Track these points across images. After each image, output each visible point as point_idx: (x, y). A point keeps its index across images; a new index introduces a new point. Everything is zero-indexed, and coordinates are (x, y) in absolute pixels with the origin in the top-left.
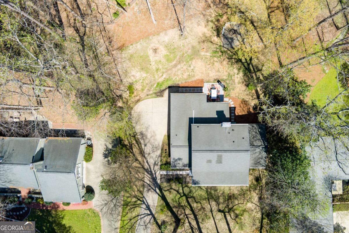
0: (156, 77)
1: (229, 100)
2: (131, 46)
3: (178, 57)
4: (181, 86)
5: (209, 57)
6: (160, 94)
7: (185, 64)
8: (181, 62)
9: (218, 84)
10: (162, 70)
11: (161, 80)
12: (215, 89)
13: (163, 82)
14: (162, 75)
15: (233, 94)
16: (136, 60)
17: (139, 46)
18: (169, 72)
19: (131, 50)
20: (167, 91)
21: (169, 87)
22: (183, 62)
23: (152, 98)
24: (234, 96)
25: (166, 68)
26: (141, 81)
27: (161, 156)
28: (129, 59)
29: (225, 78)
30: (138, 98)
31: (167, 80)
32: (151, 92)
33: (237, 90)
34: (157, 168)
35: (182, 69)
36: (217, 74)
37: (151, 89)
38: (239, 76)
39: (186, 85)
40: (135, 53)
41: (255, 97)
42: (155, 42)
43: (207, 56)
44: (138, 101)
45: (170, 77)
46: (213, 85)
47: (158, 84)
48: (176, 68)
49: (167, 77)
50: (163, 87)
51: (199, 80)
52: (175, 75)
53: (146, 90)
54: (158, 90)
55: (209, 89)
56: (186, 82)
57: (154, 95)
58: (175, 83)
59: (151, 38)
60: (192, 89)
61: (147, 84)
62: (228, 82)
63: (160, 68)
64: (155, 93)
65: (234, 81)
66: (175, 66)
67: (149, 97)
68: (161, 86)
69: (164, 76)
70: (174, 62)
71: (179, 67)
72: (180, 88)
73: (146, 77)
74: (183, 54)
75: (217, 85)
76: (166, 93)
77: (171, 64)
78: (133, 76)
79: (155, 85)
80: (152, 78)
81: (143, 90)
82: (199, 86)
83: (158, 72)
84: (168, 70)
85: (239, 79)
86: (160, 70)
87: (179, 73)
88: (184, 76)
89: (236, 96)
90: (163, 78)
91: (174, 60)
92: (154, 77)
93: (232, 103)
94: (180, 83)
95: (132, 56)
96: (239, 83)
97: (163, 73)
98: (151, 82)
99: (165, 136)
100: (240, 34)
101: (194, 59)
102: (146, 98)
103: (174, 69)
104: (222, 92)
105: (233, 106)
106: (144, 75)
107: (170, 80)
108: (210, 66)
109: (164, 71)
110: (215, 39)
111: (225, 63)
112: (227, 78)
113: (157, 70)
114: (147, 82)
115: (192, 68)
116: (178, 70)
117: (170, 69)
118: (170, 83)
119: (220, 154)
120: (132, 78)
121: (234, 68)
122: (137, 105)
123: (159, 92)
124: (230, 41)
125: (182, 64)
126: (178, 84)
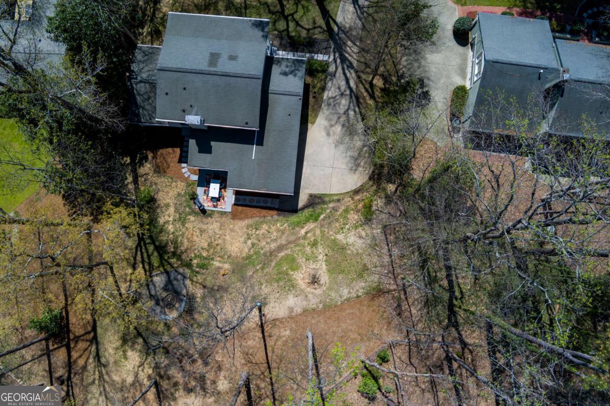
0: (318, 232)
1: (189, 176)
2: (360, 294)
3: (273, 264)
4: (275, 212)
5: (215, 259)
6: (316, 201)
7: (262, 249)
8: (268, 254)
9: (206, 208)
10: (306, 242)
11: (311, 225)
12: (213, 198)
13: (307, 220)
14: (306, 233)
15: (181, 187)
16: (354, 266)
17: (345, 292)
18: (293, 238)
19: (360, 287)
20: (301, 205)
21: (295, 210)
22: (265, 254)
23: (331, 195)
24: (179, 183)
25: (298, 245)
26: (347, 226)
27: (323, 89)
28: (365, 268)
29: (192, 218)
30: (357, 197)
31: (300, 225)
32: (331, 205)
33: (173, 193)
34: (332, 68)
35: (269, 240)
36: (205, 227)
37: (331, 212)
38: (167, 218)
39: (264, 212)
40: (353, 279)
41: (141, 180)
42: (315, 297)
43: (220, 262)
44: (357, 192)
45: (293, 229)
46: (214, 206)
47: (316, 220)
48: (278, 244)
49: (297, 229)
50: (307, 212)
51: (241, 219)
52: (283, 232)
53: (341, 210)
54: (318, 209)
55: (223, 199)
56: (265, 217)
57: (327, 199)
58: (284, 217)
59: (321, 306)
60: (254, 204)
61: (337, 220)
62: (187, 209)
63: (309, 247)
64: (324, 202)
65: (176, 210)
66: (280, 248)
67: (335, 198)
68: (311, 215)
69: (303, 232)
70: (281, 255)
71: (273, 246)
72: (277, 207)
73: (336, 233)
74: (262, 268)
75: (208, 206)
76: (303, 200)
77: (288, 252)
78: (360, 237)
79: (322, 217)
80: (326, 230)
81: (346, 211)
82: (240, 208)
83: (314, 240)
84: (295, 242)
85: (167, 213)
86: (309, 244)
87: (275, 234)
88: (267, 228)
89: (176, 182)
90: (306, 228)
91: (280, 260)
92: (321, 232)
93: (184, 171)
94: (276, 217)
95: (360, 276)
96: (167, 205)
97: (305, 238)
98: (330, 223)
99: (313, 123)
100: (151, 296)
101: (243, 258)
102: (342, 196)
103: (284, 242)
104: (200, 191)
105: (184, 165)
106: (340, 237)
107: (294, 223)
108: (216, 242)
109: (301, 241)
110: (199, 292)
111: (186, 244)
112: (189, 217)
113: (314, 244)
114: (337, 225)
115: (249, 242)
116: (275, 240)
117: (290, 243)
118: (294, 218)
119: (212, 69)
120: (363, 234)
121: (173, 233)
122: (359, 184)
123: (316, 204)
125: (268, 249)
126: (279, 215)
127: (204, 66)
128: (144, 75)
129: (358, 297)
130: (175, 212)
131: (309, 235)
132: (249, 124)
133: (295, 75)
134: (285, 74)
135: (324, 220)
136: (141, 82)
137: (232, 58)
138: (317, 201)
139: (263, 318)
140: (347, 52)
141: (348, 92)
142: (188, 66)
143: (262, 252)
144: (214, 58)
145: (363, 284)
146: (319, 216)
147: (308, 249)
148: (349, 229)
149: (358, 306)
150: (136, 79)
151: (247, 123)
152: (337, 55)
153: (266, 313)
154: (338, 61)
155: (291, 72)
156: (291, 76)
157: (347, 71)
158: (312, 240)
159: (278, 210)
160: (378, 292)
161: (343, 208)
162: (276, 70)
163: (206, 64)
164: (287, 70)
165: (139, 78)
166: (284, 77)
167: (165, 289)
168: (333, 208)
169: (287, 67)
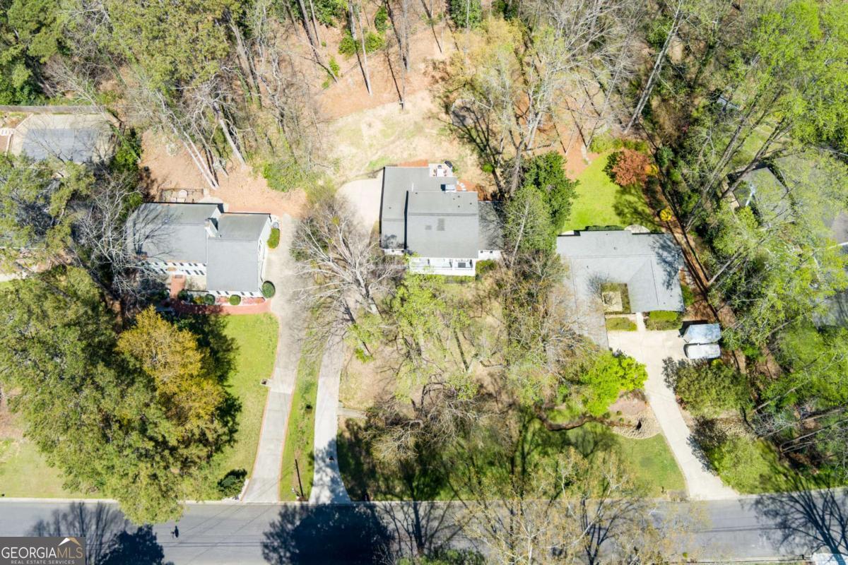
3: (397, 133)
5: (436, 135)
7: (405, 141)
8: (401, 138)
9: (445, 165)
10: (376, 146)
14: (377, 153)
15: (465, 177)
16: (345, 134)
22: (403, 138)
23: (362, 179)
24: (466, 179)
25: (382, 145)
26: (350, 158)
28: (338, 134)
29: (455, 159)
30: (344, 178)
32: (362, 173)
33: (470, 174)
35: (401, 147)
36: (446, 154)
37: (362, 168)
38: (472, 158)
40: (345, 127)
41: (494, 182)
42: (369, 115)
43: (432, 133)
45: (386, 155)
46: (440, 166)
48: (394, 145)
50: (377, 168)
51: (422, 159)
52: (392, 153)
53: (355, 169)
54: (370, 169)
57: (365, 177)
59: (365, 111)
61: (357, 162)
62: (458, 163)
63: (374, 144)
64: (366, 174)
65: (466, 163)
66: (393, 142)
67: (359, 178)
68: (374, 165)
69: (379, 153)
70: (392, 138)
71: (398, 143)
73: (357, 154)
77: (388, 140)
78: (341, 151)
79: (367, 165)
80: (364, 155)
81: (351, 169)
83: (371, 149)
84: (384, 147)
85: (472, 161)
87: (398, 151)
88: (403, 155)
89: (469, 180)
90: (377, 157)
91: (393, 135)
92: (366, 154)
95: (341, 129)
97: (378, 150)
98: (362, 160)
100: (474, 112)
102: (355, 179)
103: (391, 146)
108: (436, 145)
109: (379, 147)
110: (443, 116)
111: (455, 142)
112: (457, 159)
114: (356, 160)
115: (414, 146)
116: (397, 147)
117: (387, 146)
119: (441, 217)
120: (339, 153)
121: (466, 149)
122: (344, 187)
123: (371, 173)
124: (462, 119)
125: (401, 141)
129: (342, 117)
131: (375, 152)
133: (386, 236)
135: (366, 163)
137: (429, 228)
138: (371, 175)
139: (400, 103)
143: (405, 139)
144: (441, 226)
145: (339, 125)
146: (369, 165)
147: (375, 142)
148: (349, 156)
149: (341, 113)
153: (399, 105)
156: (389, 235)
158: (373, 149)
161: (354, 171)
163: (446, 222)
164: (392, 240)
167: (464, 117)
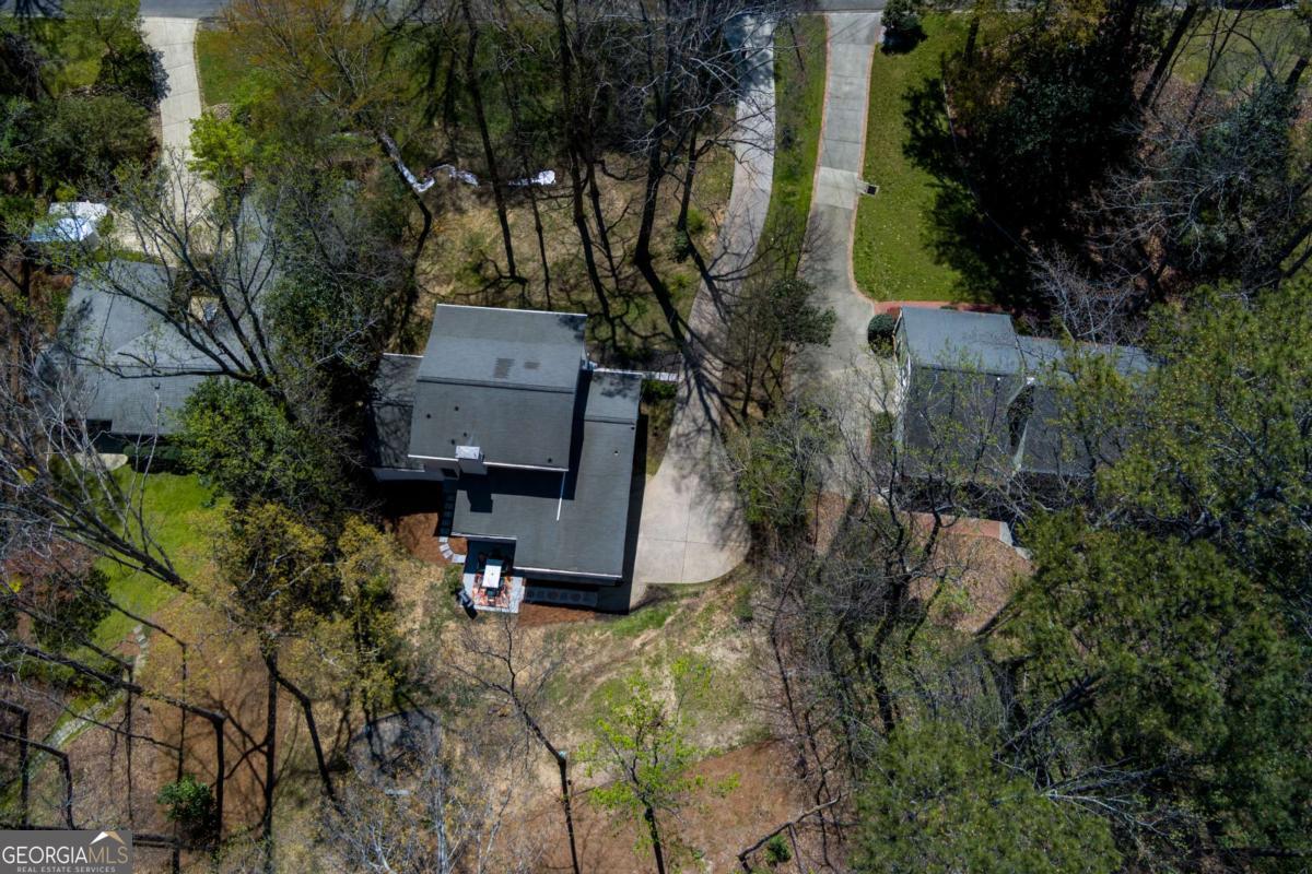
0: (662, 643)
1: (451, 558)
3: (587, 696)
4: (592, 614)
6: (659, 595)
7: (569, 671)
8: (579, 680)
9: (476, 607)
11: (651, 633)
12: (489, 589)
13: (644, 626)
14: (643, 645)
15: (436, 574)
16: (723, 697)
17: (709, 740)
18: (620, 653)
19: (735, 731)
20: (634, 601)
21: (624, 611)
23: (684, 585)
24: (433, 568)
25: (629, 664)
26: (711, 633)
27: (669, 422)
28: (742, 700)
30: (726, 589)
31: (633, 632)
33: (422, 584)
34: (683, 392)
36: (471, 639)
37: (684, 612)
38: (409, 625)
39: (573, 614)
40: (722, 719)
44: (725, 581)
45: (621, 639)
46: (490, 605)
47: (659, 624)
48: (596, 662)
49: (628, 639)
50: (644, 613)
51: (533, 625)
52: (604, 644)
53: (700, 609)
54: (662, 608)
55: (506, 593)
56: (573, 621)
57: (677, 592)
58: (607, 620)
60: (558, 600)
61: (694, 624)
62: (445, 610)
63: (648, 667)
64: (672, 597)
67: (691, 590)
69: (637, 643)
71: (588, 665)
72: (594, 605)
73: (693, 644)
74: (569, 703)
75: (480, 604)
76: (637, 593)
77: (614, 675)
78: (734, 649)
79: (669, 620)
81: (710, 610)
82: (533, 607)
83: (657, 656)
84: (625, 659)
85: (411, 617)
86: (647, 662)
87: (591, 647)
88: (577, 638)
89: (428, 566)
90: (642, 637)
91: (600, 688)
92: (668, 642)
93: (442, 548)
94: (592, 622)
95: (735, 712)
96: (412, 605)
97: (640, 652)
98: (682, 630)
99: (654, 473)
100: (374, 755)
101: (535, 688)
102: (702, 588)
103: (605, 659)
104: (468, 580)
105: (443, 539)
106: (700, 650)
107: (623, 630)
109: (635, 658)
111: (441, 669)
112: (447, 623)
113: (656, 663)
114: (695, 631)
115: (547, 662)
116: (592, 657)
117: (615, 660)
118: (623, 623)
119: (501, 380)
120: (738, 644)
121: (419, 648)
122: (729, 569)
123: (660, 600)
125: (578, 671)
126: (597, 618)
127: (487, 376)
128: (392, 395)
129: (732, 748)
130: (424, 615)
131: (647, 648)
132: (554, 463)
133: (625, 396)
134: (610, 394)
135: (672, 624)
136: (387, 404)
137: (531, 365)
138: (661, 595)
139: (569, 788)
140: (706, 369)
141: (708, 427)
142: (464, 376)
143: (568, 676)
144: (503, 365)
145: (740, 727)
146: (664, 619)
147: (646, 670)
148: (713, 637)
149: (732, 764)
150: (380, 399)
151: (550, 460)
152: (690, 373)
153: (573, 779)
154: (693, 382)
155: (619, 392)
156: (618, 398)
157: (705, 396)
158: (652, 655)
159: (595, 610)
160: (764, 741)
161: (704, 605)
162: (595, 389)
163: (491, 373)
164: (613, 388)
165: (384, 399)
166: (606, 399)
168: (688, 607)
169: (612, 384)
